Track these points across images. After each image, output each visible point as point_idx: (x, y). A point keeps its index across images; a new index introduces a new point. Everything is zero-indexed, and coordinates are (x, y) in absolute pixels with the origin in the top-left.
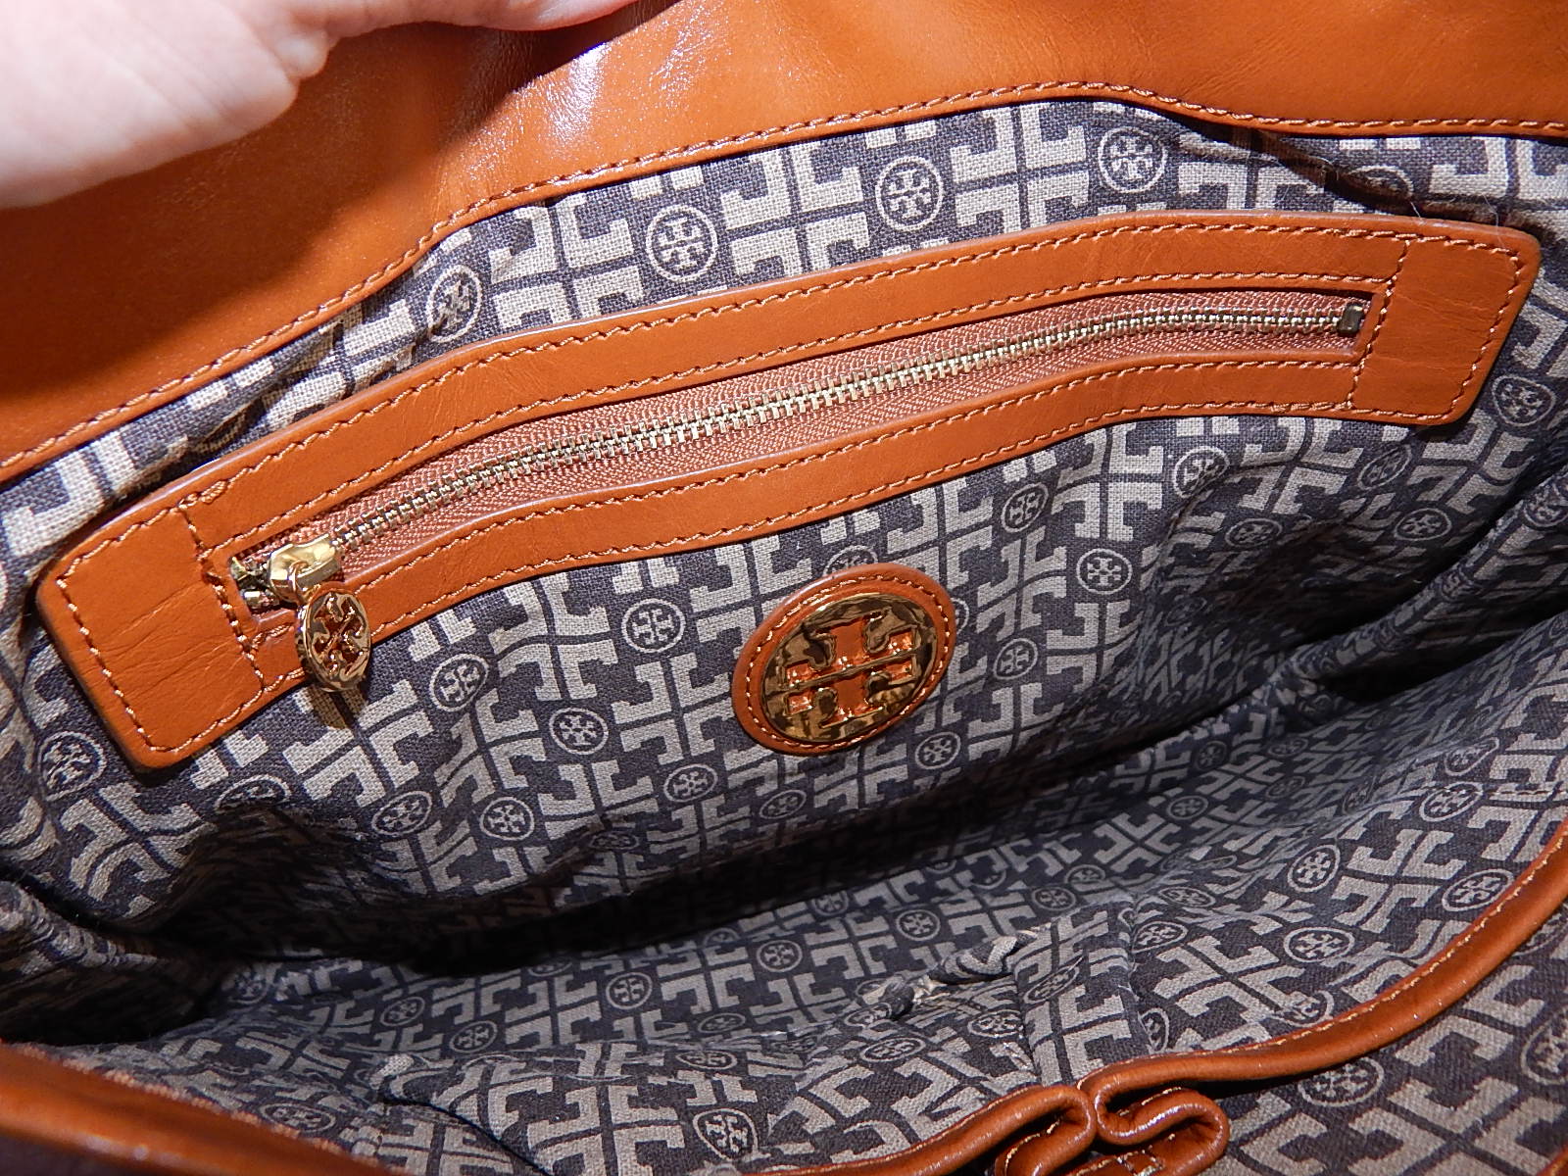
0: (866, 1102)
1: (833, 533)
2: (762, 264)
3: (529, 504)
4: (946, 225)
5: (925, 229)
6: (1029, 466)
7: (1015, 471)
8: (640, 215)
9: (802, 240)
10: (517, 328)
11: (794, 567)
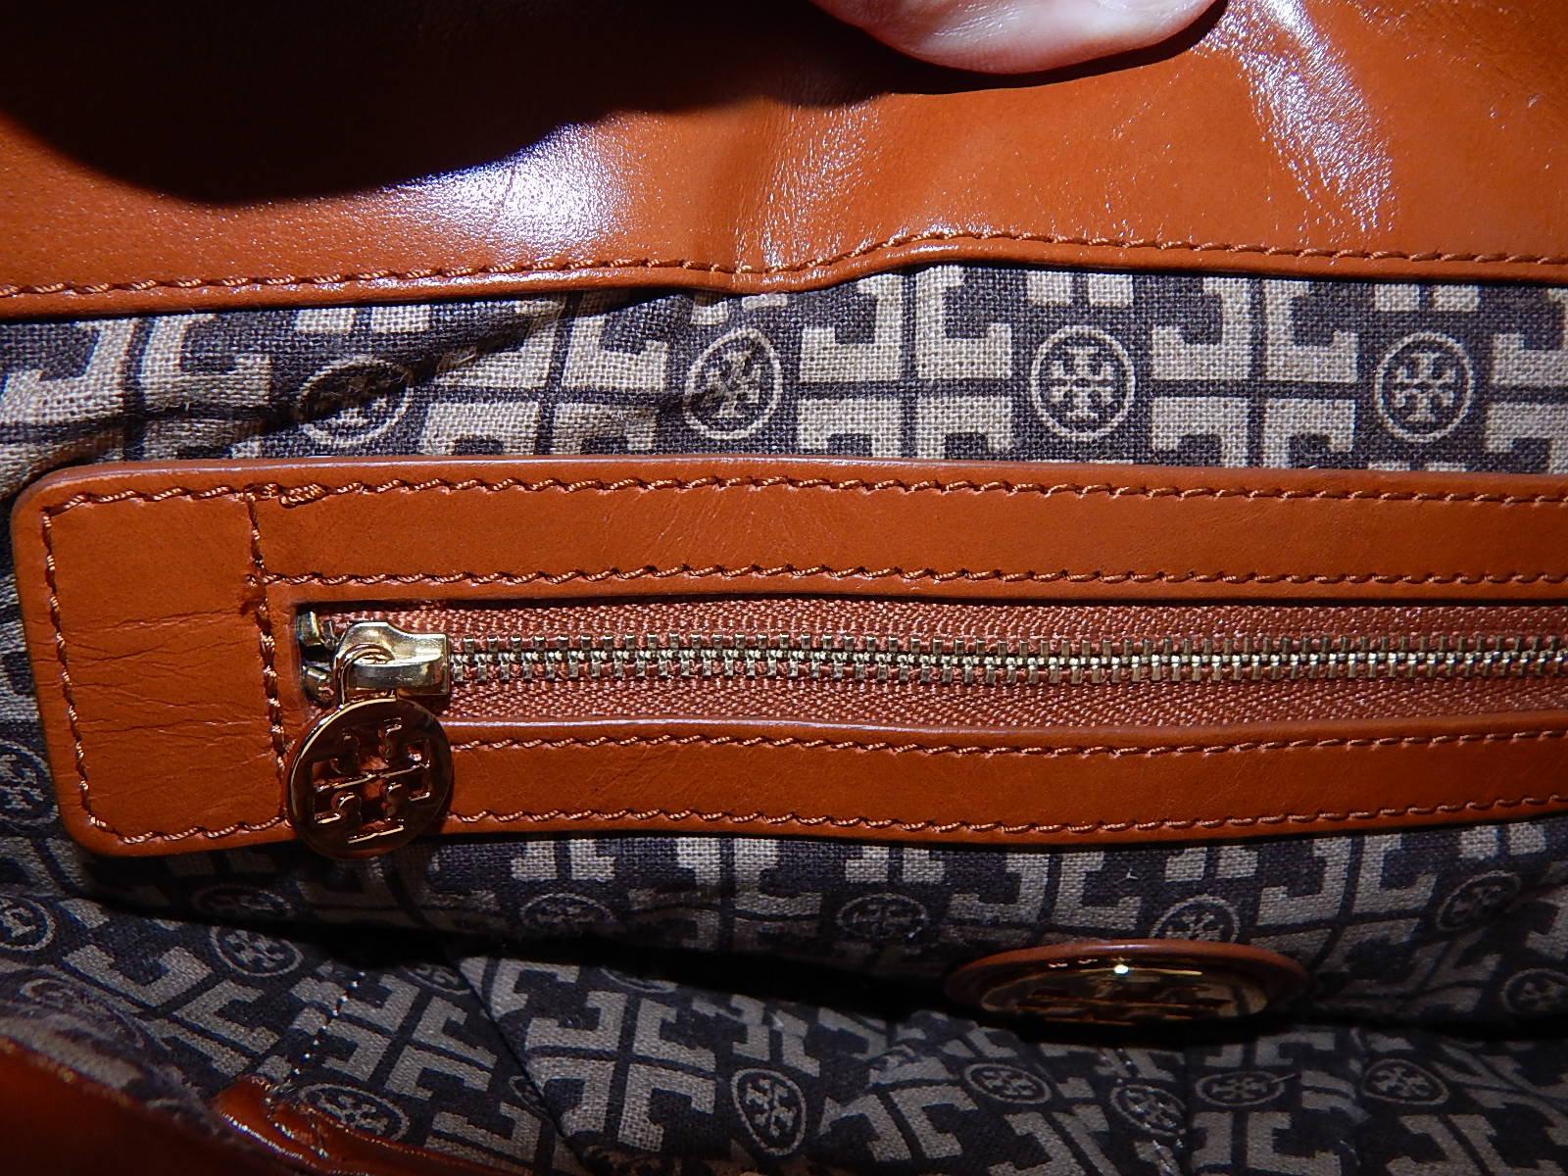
0: (958, 1147)
1: (1185, 867)
2: (1190, 441)
3: (760, 723)
4: (1468, 444)
5: (1436, 444)
6: (1503, 840)
7: (1478, 843)
8: (1034, 324)
9: (1256, 418)
10: (819, 453)
11: (1114, 904)
